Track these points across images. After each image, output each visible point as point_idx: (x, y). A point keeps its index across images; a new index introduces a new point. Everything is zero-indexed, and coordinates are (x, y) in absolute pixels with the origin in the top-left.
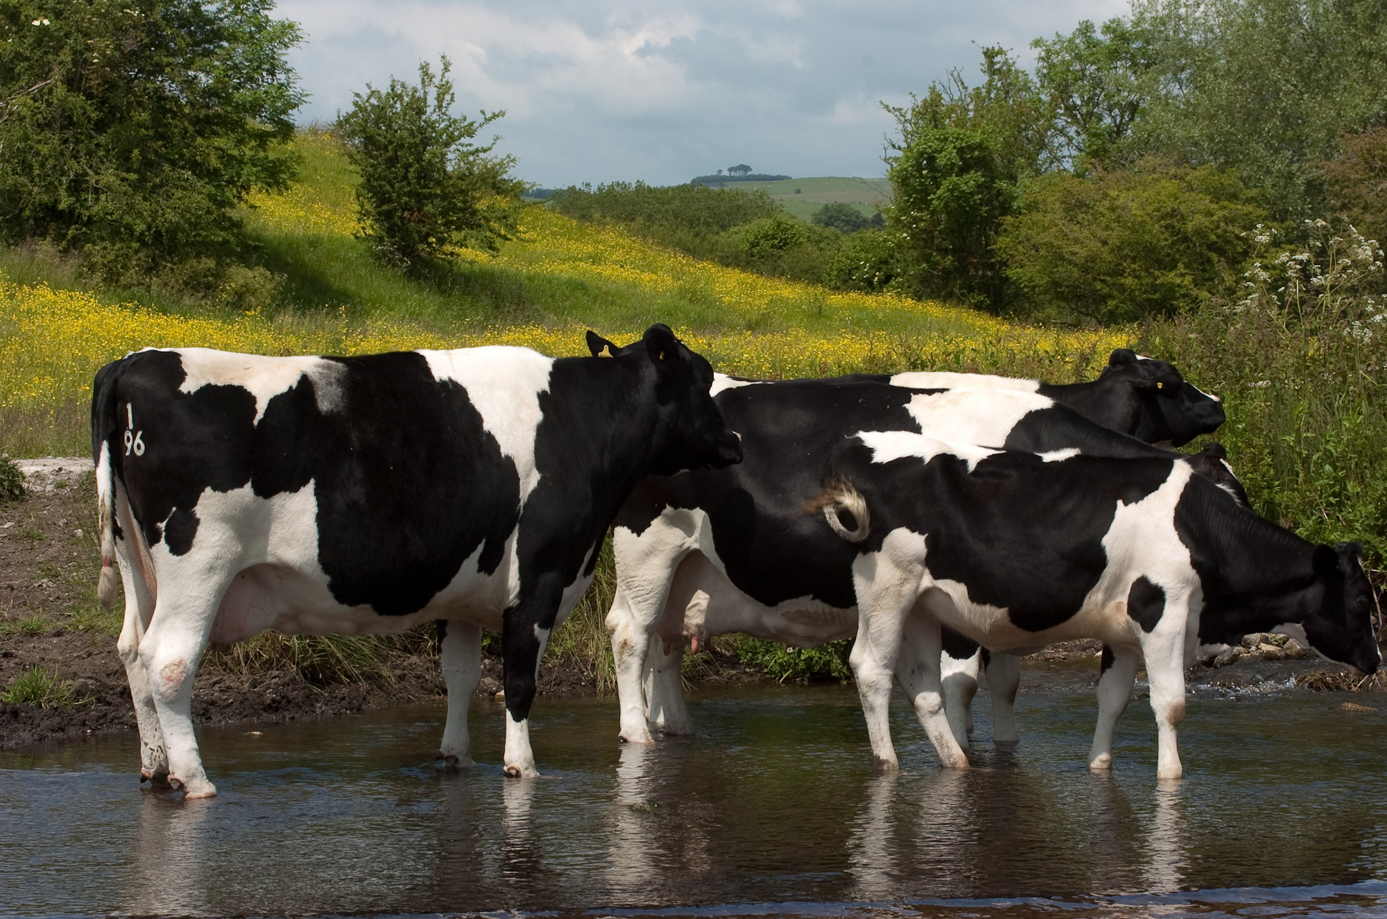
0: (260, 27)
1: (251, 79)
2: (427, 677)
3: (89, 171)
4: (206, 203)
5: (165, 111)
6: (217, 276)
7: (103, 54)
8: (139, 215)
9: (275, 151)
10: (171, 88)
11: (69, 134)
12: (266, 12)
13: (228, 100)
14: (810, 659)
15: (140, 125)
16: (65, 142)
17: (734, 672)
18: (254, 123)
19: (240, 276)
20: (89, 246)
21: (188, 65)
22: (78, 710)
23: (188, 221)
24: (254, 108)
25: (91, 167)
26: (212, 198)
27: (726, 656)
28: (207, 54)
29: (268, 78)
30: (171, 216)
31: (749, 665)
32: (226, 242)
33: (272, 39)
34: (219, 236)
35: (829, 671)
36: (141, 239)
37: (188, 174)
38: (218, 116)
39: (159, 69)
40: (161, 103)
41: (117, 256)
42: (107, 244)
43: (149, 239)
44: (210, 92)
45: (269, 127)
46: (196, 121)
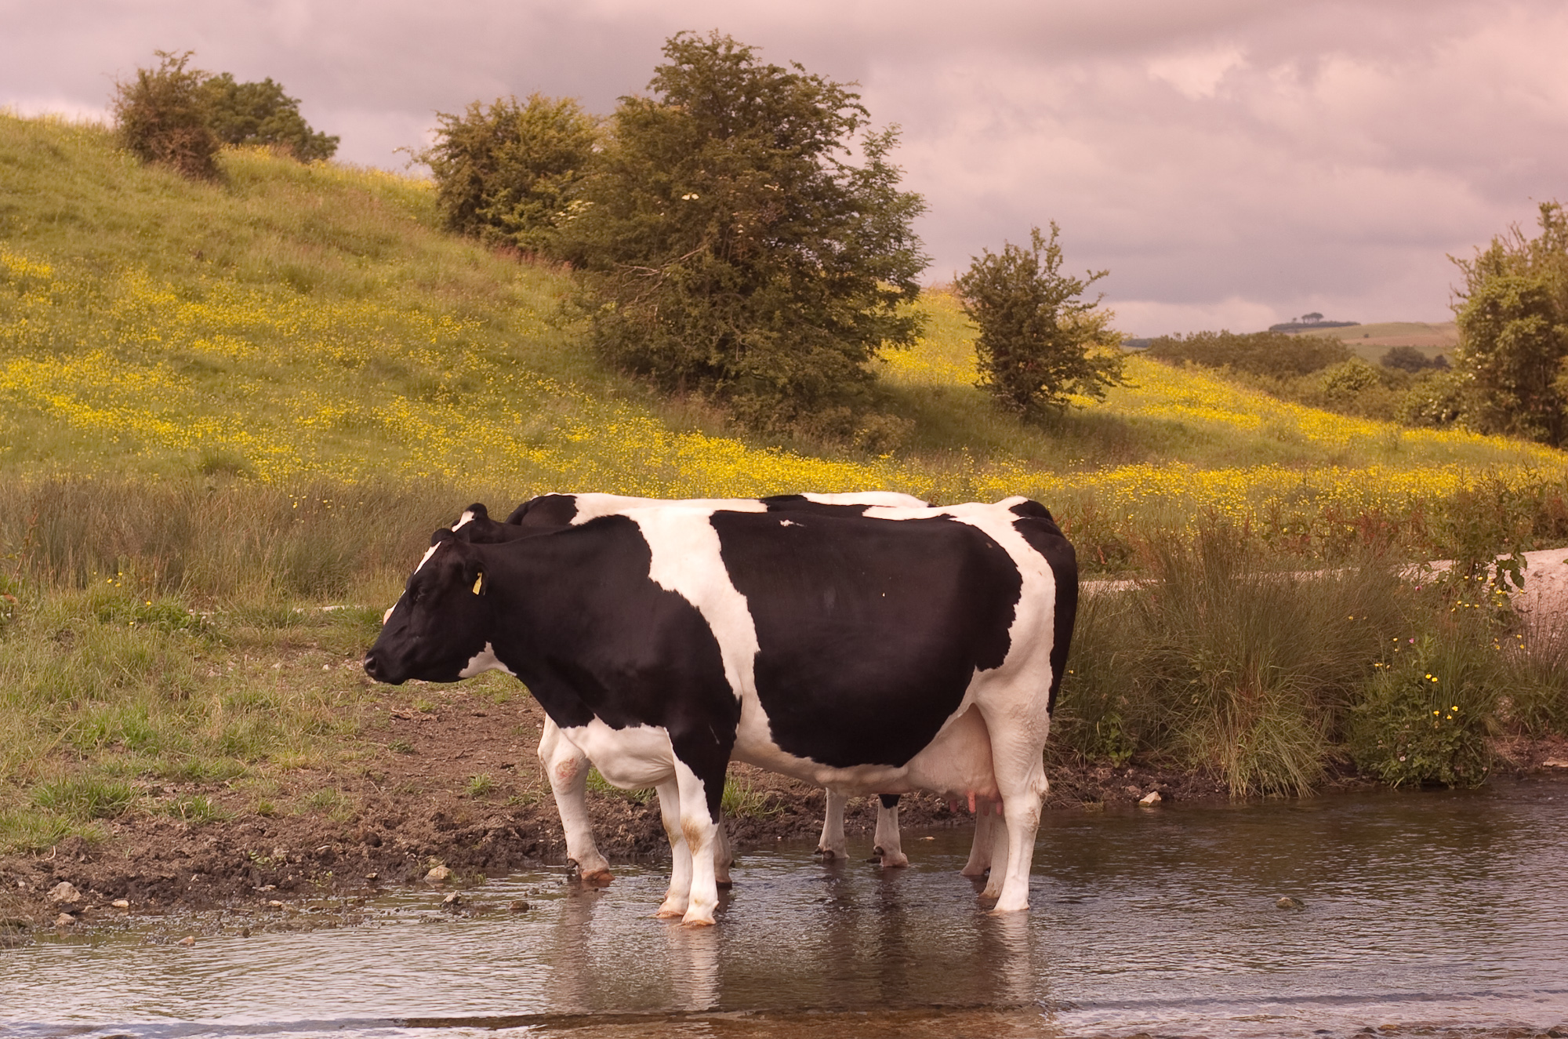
0: (888, 199)
1: (881, 246)
2: (1078, 786)
3: (737, 331)
4: (841, 358)
5: (804, 275)
6: (851, 423)
7: (747, 225)
8: (781, 369)
9: (903, 310)
10: (808, 255)
11: (717, 297)
12: (890, 186)
13: (858, 265)
14: (1422, 766)
15: (780, 289)
16: (714, 304)
17: (1350, 779)
18: (883, 286)
19: (873, 422)
20: (736, 397)
21: (823, 234)
22: (768, 818)
23: (826, 376)
24: (883, 272)
25: (737, 327)
26: (845, 353)
27: (1342, 764)
28: (840, 223)
29: (895, 245)
30: (811, 370)
31: (1365, 772)
32: (860, 393)
33: (899, 210)
34: (855, 387)
35: (1438, 778)
36: (783, 390)
37: (825, 332)
38: (850, 279)
39: (797, 238)
40: (800, 269)
41: (762, 406)
42: (753, 395)
43: (790, 390)
44: (843, 258)
45: (898, 290)
46: (831, 284)
